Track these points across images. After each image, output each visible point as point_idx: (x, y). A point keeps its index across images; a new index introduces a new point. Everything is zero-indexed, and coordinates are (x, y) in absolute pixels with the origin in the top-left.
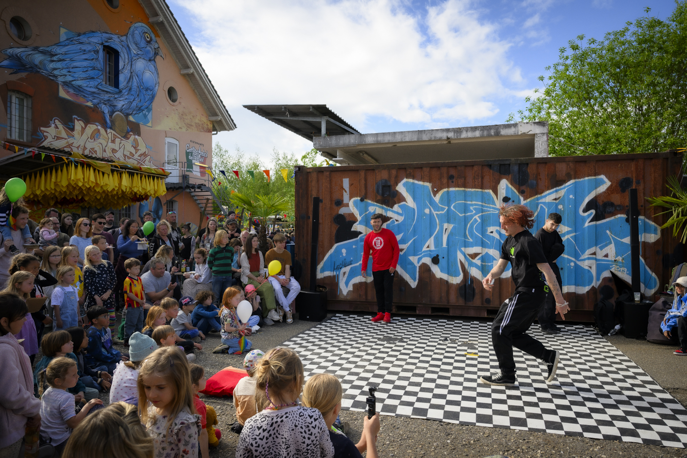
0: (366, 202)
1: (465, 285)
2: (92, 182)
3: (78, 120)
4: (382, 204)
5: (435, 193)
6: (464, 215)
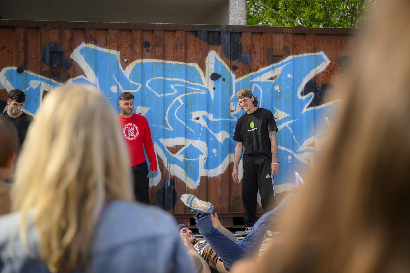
0: (26, 74)
1: (164, 188)
4: (50, 77)
5: (125, 65)
6: (162, 95)
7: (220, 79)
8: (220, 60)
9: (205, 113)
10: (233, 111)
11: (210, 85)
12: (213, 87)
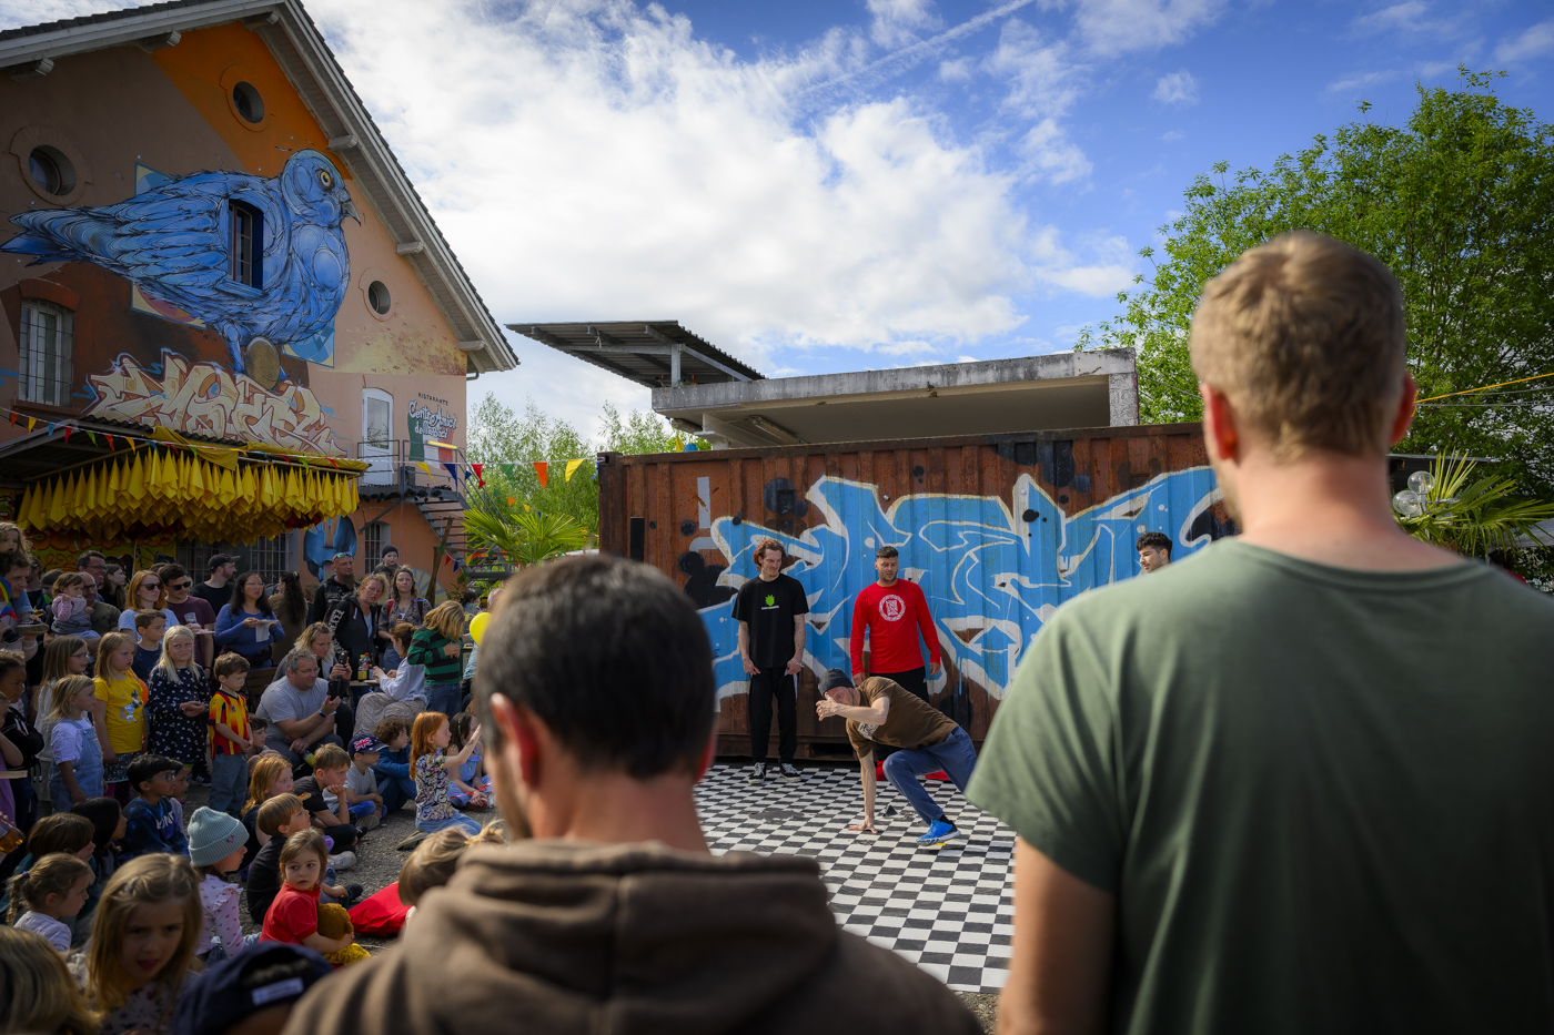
0: (746, 526)
1: (952, 697)
2: (198, 489)
3: (172, 358)
4: (778, 530)
5: (886, 505)
6: (944, 549)
7: (1039, 519)
8: (1037, 487)
9: (1015, 576)
10: (1063, 571)
11: (1022, 530)
12: (1028, 532)
